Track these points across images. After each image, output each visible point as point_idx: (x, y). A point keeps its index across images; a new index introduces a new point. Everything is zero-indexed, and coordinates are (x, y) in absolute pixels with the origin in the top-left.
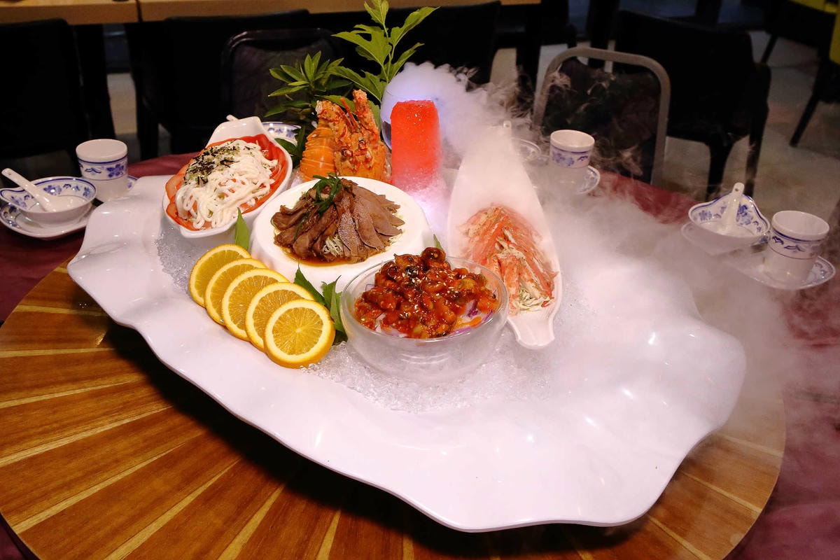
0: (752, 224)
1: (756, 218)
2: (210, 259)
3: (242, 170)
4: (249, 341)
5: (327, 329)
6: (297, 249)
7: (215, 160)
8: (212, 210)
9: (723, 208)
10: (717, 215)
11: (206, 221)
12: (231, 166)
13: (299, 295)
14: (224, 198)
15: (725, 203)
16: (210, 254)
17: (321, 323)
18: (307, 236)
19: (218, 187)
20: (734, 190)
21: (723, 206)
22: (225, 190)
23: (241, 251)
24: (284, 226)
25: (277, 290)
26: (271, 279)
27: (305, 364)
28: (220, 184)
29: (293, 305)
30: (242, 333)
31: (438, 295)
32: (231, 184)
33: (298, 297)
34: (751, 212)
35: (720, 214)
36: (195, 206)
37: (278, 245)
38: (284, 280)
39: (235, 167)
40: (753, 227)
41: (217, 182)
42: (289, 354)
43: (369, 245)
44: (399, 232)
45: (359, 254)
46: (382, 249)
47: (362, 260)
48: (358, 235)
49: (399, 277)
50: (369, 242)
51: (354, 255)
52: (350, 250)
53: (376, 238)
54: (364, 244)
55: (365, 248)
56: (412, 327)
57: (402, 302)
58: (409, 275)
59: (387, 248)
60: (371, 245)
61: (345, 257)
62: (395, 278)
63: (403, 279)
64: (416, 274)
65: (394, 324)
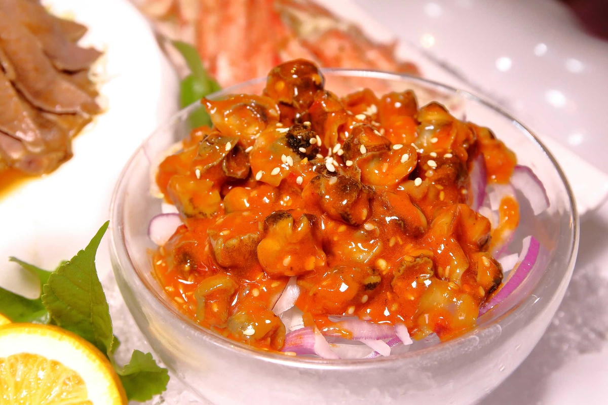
17: (77, 380)
43: (58, 109)
44: (94, 54)
45: (46, 143)
46: (94, 109)
47: (67, 156)
48: (19, 92)
49: (276, 171)
50: (54, 103)
51: (37, 150)
52: (19, 140)
53: (65, 85)
54: (40, 110)
55: (48, 121)
56: (412, 298)
57: (336, 239)
58: (303, 155)
59: (100, 101)
60: (62, 106)
61: (14, 161)
62: (259, 176)
63: (293, 175)
64: (316, 144)
65: (351, 310)
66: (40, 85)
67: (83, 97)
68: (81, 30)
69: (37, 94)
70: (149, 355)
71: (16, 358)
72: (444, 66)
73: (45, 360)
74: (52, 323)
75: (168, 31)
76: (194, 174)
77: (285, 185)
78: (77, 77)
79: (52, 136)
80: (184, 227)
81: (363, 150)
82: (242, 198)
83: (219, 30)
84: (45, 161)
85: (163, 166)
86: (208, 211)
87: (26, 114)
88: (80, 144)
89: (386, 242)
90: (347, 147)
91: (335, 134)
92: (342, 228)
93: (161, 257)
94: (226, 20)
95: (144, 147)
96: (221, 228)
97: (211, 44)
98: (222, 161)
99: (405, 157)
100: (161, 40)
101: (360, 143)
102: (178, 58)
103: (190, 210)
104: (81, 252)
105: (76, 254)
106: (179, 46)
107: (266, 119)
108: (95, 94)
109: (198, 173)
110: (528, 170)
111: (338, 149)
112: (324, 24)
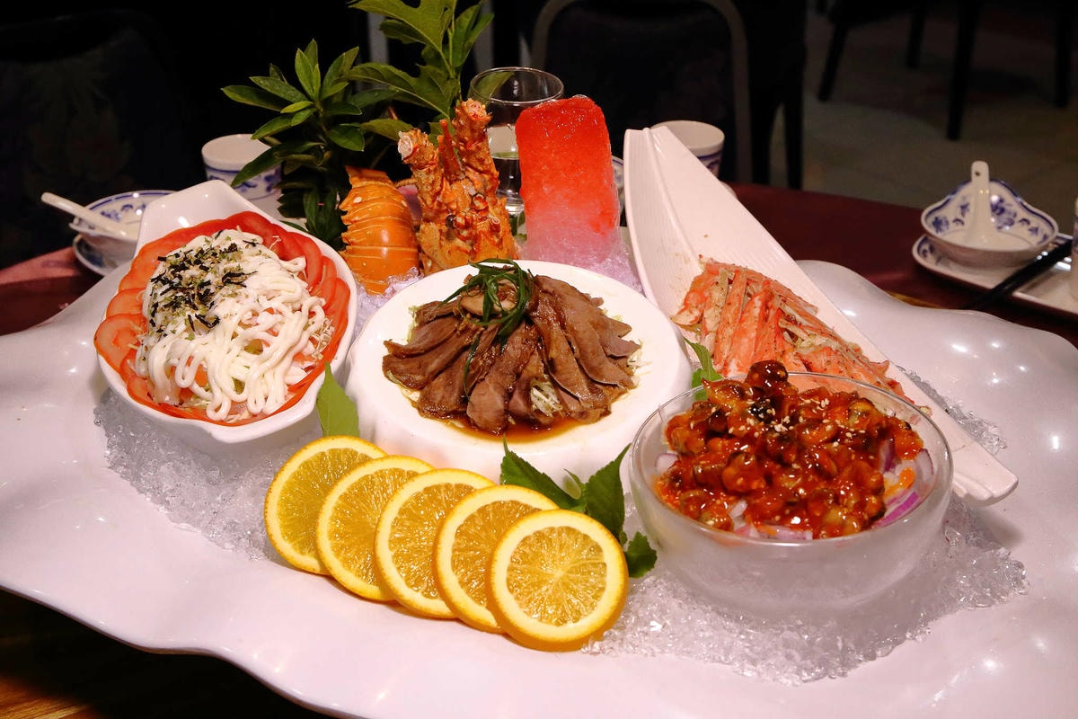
0: (1017, 225)
1: (1022, 214)
2: (295, 475)
3: (270, 287)
4: (458, 618)
5: (612, 556)
6: (480, 417)
7: (209, 277)
8: (241, 377)
9: (964, 208)
10: (957, 220)
11: (233, 403)
12: (245, 283)
13: (526, 507)
14: (261, 351)
15: (964, 198)
16: (294, 466)
17: (598, 549)
18: (491, 388)
19: (240, 330)
20: (973, 176)
21: (963, 203)
22: (258, 332)
23: (359, 447)
24: (418, 378)
25: (482, 505)
26: (458, 486)
27: (597, 635)
28: (240, 324)
29: (527, 527)
30: (438, 606)
31: (836, 444)
32: (266, 320)
33: (531, 511)
34: (1010, 205)
35: (960, 217)
36: (202, 377)
37: (431, 418)
38: (484, 484)
39: (257, 286)
40: (1023, 230)
41: (235, 320)
42: (558, 624)
43: (604, 381)
44: (634, 347)
45: (594, 403)
46: (628, 385)
47: (607, 413)
48: (580, 366)
49: (742, 428)
50: (602, 377)
51: (588, 406)
52: (577, 398)
53: (609, 366)
54: (593, 382)
55: (597, 388)
56: (818, 515)
57: (774, 473)
58: (760, 420)
59: (634, 380)
60: (607, 380)
61: (571, 412)
62: (731, 431)
63: (753, 430)
64: (771, 414)
65: (777, 518)
66: (595, 363)
67: (622, 375)
68: (627, 328)
69: (592, 369)
70: (645, 538)
71: (562, 528)
72: (925, 387)
73: (579, 533)
74: (586, 513)
75: (691, 337)
76: (689, 426)
77: (748, 438)
78: (621, 362)
79: (599, 399)
80: (679, 461)
81: (801, 420)
82: (719, 443)
83: (733, 340)
84: (592, 412)
85: (671, 422)
86: (696, 452)
87: (583, 381)
88: (616, 407)
89: (806, 477)
90: (791, 419)
91: (787, 411)
92: (778, 467)
93: (662, 479)
94: (740, 333)
95: (659, 411)
96: (702, 459)
97: (725, 349)
98: (707, 420)
99: (829, 428)
100: (683, 342)
101: (800, 415)
102: (695, 358)
103: (685, 451)
104: (612, 462)
105: (608, 463)
106: (696, 347)
107: (743, 396)
108: (631, 374)
109: (692, 425)
110: (926, 451)
111: (787, 419)
112: (820, 340)
